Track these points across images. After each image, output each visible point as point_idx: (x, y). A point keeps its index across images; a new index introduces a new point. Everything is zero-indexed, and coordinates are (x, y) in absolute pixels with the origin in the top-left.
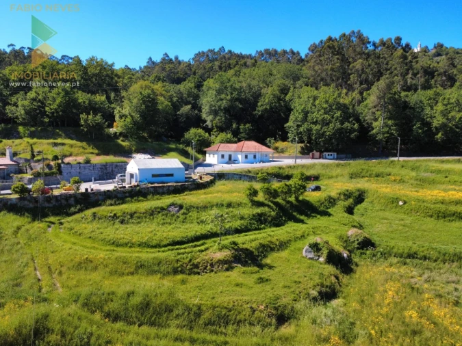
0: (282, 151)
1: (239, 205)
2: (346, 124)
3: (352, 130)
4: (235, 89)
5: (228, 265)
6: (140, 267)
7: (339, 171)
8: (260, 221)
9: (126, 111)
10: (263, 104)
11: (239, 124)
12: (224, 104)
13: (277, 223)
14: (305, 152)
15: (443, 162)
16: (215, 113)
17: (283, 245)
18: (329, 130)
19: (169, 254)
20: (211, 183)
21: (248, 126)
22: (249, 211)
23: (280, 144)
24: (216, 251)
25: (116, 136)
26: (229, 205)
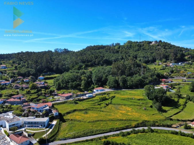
0: (106, 88)
1: (99, 99)
2: (115, 85)
3: (116, 86)
4: (98, 76)
5: (98, 105)
6: (91, 105)
7: (113, 92)
8: (101, 101)
9: (83, 85)
10: (103, 79)
11: (99, 83)
12: (96, 79)
13: (102, 101)
14: (110, 88)
15: (129, 91)
16: (95, 81)
17: (102, 103)
18: (112, 86)
19: (93, 104)
20: (95, 96)
21: (100, 83)
22: (99, 100)
23: (106, 86)
24: (96, 104)
25: (82, 89)
26: (98, 100)
